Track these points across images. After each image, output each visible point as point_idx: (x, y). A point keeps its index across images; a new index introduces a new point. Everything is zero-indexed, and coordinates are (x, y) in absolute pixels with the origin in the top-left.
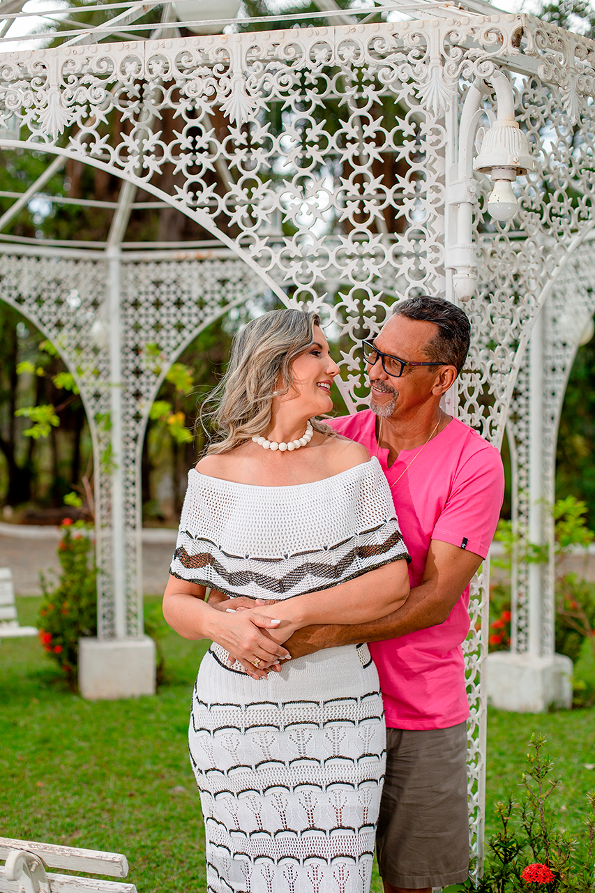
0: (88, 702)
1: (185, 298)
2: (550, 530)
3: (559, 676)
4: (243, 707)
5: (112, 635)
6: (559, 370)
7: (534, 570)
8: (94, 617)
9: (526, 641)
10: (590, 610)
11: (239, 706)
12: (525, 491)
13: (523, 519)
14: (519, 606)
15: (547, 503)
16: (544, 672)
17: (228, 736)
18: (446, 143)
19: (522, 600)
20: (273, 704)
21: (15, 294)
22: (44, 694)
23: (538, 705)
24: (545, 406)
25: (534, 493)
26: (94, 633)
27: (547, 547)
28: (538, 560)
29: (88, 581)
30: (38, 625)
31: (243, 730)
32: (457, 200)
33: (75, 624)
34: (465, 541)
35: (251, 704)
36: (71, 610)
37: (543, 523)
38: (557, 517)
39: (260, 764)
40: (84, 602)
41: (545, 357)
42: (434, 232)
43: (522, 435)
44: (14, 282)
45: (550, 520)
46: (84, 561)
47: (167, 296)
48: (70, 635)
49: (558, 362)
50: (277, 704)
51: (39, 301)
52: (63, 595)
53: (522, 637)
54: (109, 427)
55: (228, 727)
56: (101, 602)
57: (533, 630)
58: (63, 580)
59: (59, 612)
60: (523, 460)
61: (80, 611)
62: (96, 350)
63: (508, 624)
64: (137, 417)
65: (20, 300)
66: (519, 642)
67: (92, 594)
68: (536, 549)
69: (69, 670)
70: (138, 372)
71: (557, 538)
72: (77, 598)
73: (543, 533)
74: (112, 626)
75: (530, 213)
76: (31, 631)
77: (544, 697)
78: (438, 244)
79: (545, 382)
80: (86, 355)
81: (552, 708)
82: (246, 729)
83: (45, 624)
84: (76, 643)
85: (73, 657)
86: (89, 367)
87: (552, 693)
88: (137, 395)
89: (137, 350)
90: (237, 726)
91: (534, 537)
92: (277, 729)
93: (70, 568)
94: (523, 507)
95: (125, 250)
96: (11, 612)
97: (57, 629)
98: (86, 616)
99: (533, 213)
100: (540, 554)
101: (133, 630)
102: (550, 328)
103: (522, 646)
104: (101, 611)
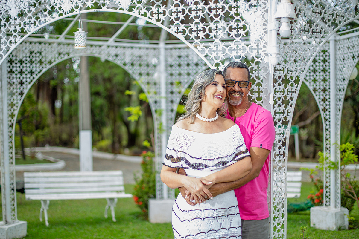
0: (152, 224)
1: (190, 62)
2: (339, 156)
3: (343, 216)
4: (202, 211)
5: (162, 198)
6: (342, 90)
7: (332, 172)
8: (155, 190)
9: (330, 201)
10: (357, 189)
11: (201, 210)
12: (329, 140)
13: (328, 151)
14: (327, 187)
15: (338, 145)
16: (336, 214)
17: (197, 221)
18: (268, 8)
19: (328, 184)
20: (213, 209)
21: (123, 62)
22: (135, 221)
23: (334, 227)
24: (336, 105)
25: (332, 140)
26: (154, 197)
27: (338, 163)
28: (334, 168)
29: (152, 176)
30: (133, 194)
31: (203, 219)
32: (271, 29)
33: (147, 193)
34: (261, 145)
35: (205, 210)
36: (146, 188)
37: (336, 152)
38: (342, 150)
39: (208, 231)
40: (151, 184)
41: (336, 85)
42: (264, 40)
43: (327, 117)
44: (122, 57)
45: (339, 152)
46: (151, 168)
47: (183, 61)
48: (145, 197)
49: (342, 87)
50: (214, 210)
51: (132, 65)
52: (142, 182)
53: (328, 200)
54: (161, 114)
55: (197, 218)
56: (158, 184)
57: (332, 197)
58: (143, 175)
59: (141, 188)
60: (328, 127)
61: (150, 188)
62: (155, 84)
63: (322, 194)
64: (172, 111)
65: (125, 64)
66: (326, 202)
67: (154, 181)
68: (333, 164)
69: (145, 212)
70: (172, 93)
71: (342, 159)
72: (148, 182)
73: (336, 157)
74: (162, 194)
75: (304, 32)
76: (129, 196)
77: (336, 224)
78: (265, 45)
79: (336, 95)
80: (152, 86)
81: (340, 229)
82: (204, 219)
83: (136, 193)
84: (147, 201)
85: (146, 206)
86: (153, 90)
87: (340, 223)
88: (172, 102)
89: (172, 84)
90: (200, 217)
91: (332, 159)
92: (214, 219)
93: (146, 171)
94: (328, 146)
95: (166, 44)
96: (122, 188)
97: (140, 195)
98: (152, 190)
99: (305, 32)
100: (335, 165)
101: (171, 196)
102: (339, 73)
103: (328, 204)
104: (157, 188)
